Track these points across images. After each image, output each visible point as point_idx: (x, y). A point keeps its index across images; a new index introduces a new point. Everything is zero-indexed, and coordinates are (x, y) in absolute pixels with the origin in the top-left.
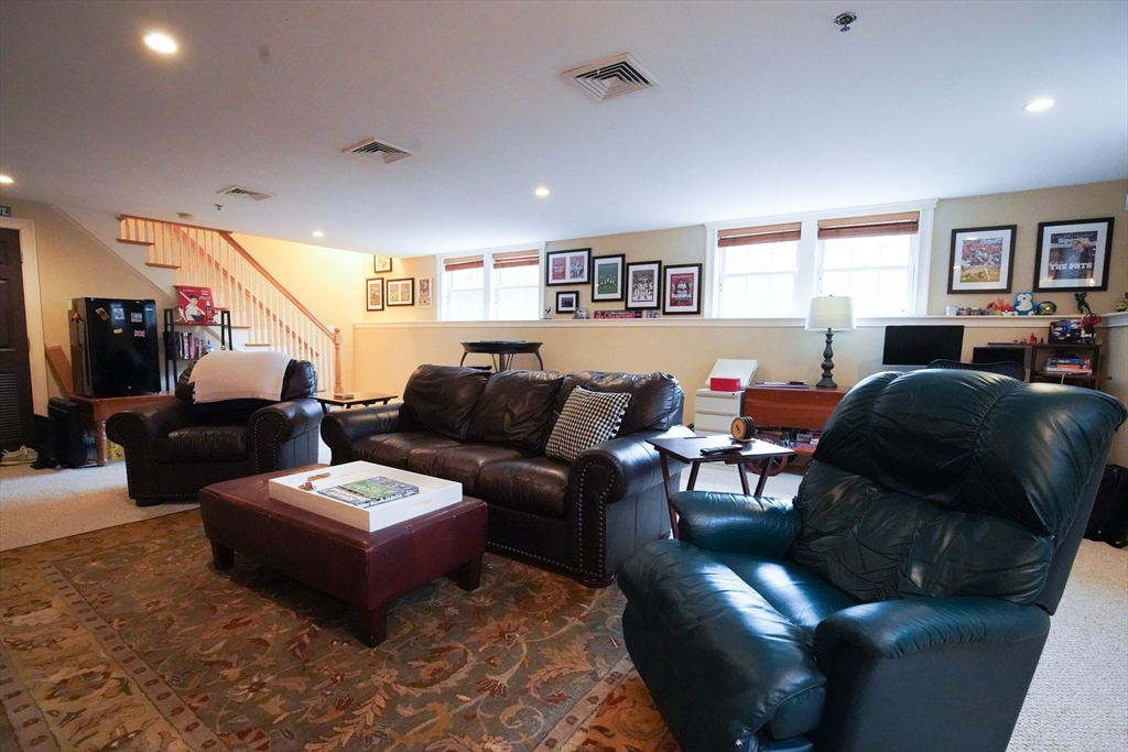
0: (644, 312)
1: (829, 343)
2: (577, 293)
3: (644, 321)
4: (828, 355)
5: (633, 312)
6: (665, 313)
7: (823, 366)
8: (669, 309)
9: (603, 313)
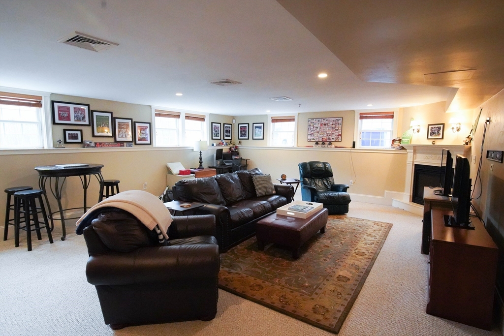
0: (125, 144)
1: (201, 155)
2: (81, 131)
3: (125, 149)
4: (201, 159)
5: (119, 144)
6: (136, 144)
7: (199, 162)
8: (138, 142)
9: (100, 144)
